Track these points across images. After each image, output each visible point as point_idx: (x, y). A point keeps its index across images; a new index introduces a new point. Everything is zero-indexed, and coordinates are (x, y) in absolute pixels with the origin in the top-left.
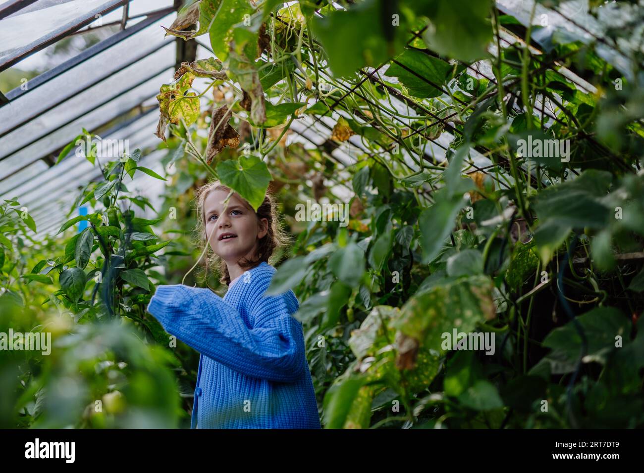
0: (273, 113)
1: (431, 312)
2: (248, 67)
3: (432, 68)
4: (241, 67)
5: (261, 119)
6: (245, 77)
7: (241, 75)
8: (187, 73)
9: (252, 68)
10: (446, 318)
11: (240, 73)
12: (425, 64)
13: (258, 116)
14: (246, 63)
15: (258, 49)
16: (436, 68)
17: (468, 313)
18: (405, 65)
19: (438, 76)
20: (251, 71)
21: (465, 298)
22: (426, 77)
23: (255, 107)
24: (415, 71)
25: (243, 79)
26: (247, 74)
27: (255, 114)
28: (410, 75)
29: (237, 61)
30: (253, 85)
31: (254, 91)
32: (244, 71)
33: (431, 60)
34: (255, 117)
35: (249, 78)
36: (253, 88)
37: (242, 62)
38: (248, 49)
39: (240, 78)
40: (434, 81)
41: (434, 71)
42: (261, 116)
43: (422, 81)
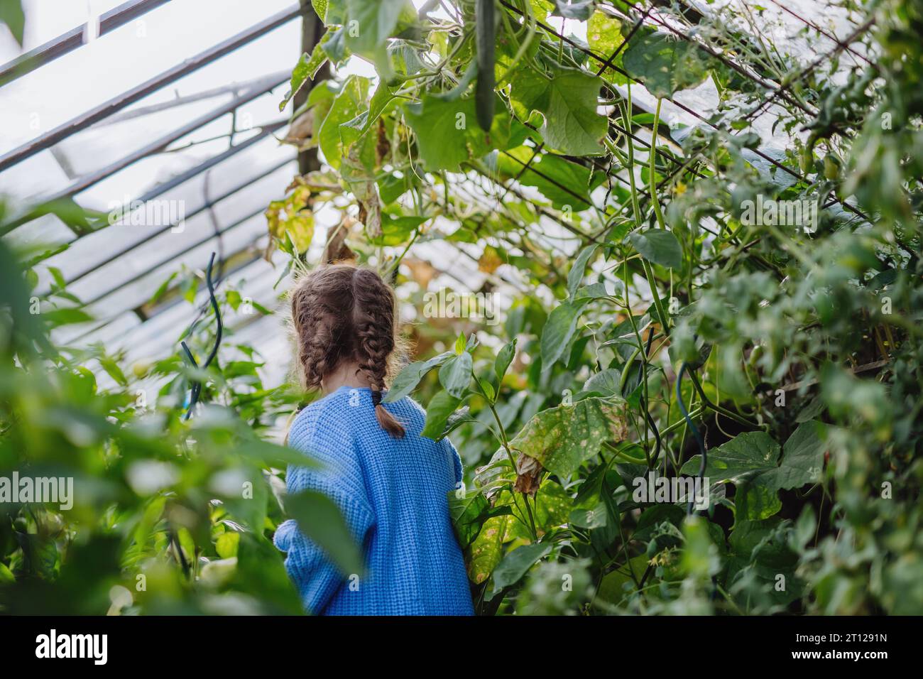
0: (393, 229)
1: (555, 432)
2: (364, 175)
3: (573, 176)
4: (355, 175)
5: (376, 232)
6: (359, 185)
7: (353, 183)
8: (299, 188)
9: (369, 176)
10: (571, 438)
11: (353, 180)
12: (563, 171)
13: (373, 229)
14: (360, 170)
15: (377, 156)
16: (577, 176)
17: (596, 433)
18: (543, 173)
19: (580, 185)
20: (366, 179)
21: (593, 417)
22: (567, 186)
23: (371, 218)
24: (555, 179)
25: (356, 188)
26: (361, 182)
27: (370, 227)
28: (549, 184)
29: (350, 168)
30: (367, 194)
31: (369, 201)
32: (358, 179)
33: (569, 165)
34: (370, 230)
35: (364, 186)
36: (367, 198)
37: (356, 169)
38: (364, 156)
39: (352, 185)
40: (577, 191)
41: (576, 180)
42: (376, 229)
43: (563, 191)
